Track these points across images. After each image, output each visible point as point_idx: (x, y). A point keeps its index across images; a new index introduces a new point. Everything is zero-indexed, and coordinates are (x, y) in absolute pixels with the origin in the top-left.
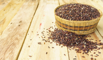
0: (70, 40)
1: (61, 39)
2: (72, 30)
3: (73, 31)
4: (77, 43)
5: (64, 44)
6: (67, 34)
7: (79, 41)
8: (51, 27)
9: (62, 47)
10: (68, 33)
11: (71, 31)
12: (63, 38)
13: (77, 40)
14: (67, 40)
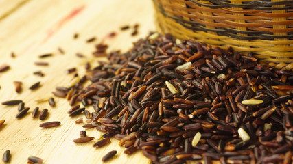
0: (189, 109)
1: (126, 100)
2: (233, 34)
3: (243, 46)
4: (242, 133)
5: (134, 139)
6: (188, 65)
7: (268, 120)
8: (125, 28)
9: (112, 155)
10: (196, 55)
11: (230, 42)
12: (143, 93)
13: (253, 108)
14: (169, 106)
